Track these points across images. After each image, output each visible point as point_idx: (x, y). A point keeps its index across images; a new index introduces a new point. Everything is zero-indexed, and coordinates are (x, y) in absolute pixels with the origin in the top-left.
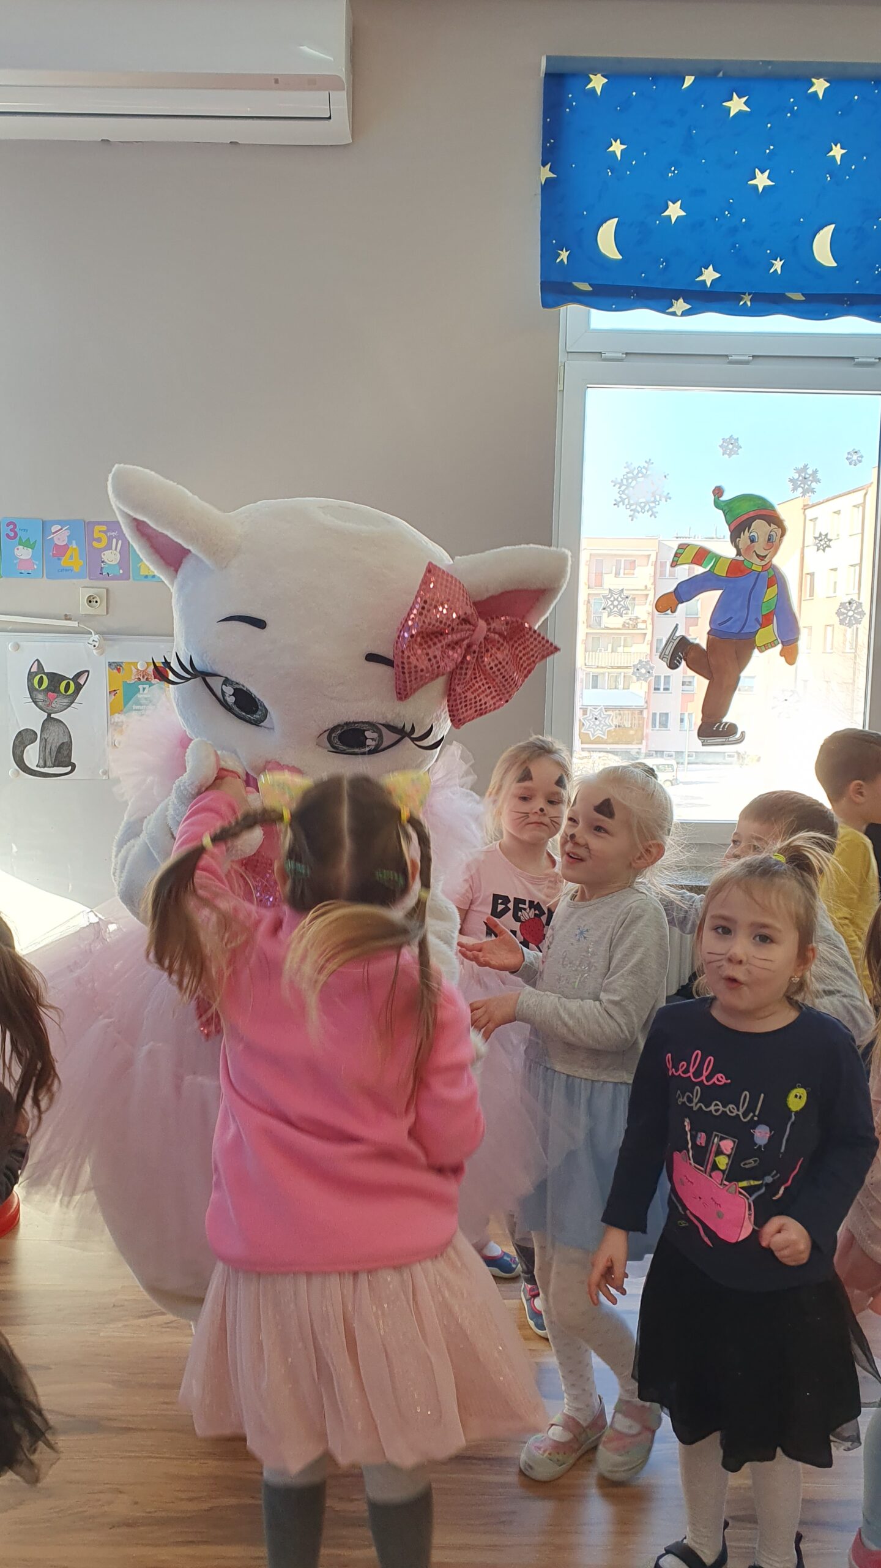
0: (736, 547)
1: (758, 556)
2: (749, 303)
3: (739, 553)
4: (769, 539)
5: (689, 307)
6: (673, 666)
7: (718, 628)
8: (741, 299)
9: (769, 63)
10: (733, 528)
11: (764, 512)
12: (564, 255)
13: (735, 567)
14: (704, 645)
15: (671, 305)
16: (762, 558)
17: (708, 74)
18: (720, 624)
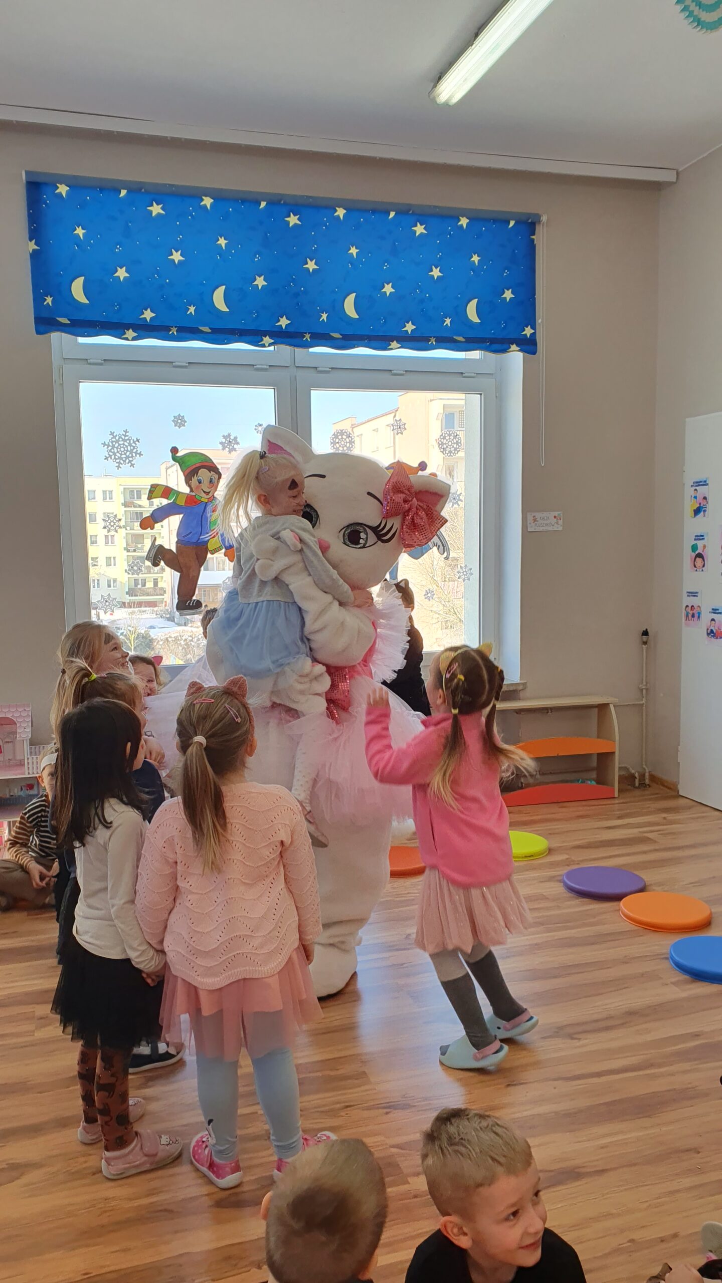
0: (190, 486)
1: (204, 492)
2: (175, 333)
3: (191, 490)
4: (210, 482)
5: (136, 334)
6: (155, 564)
7: (183, 539)
8: (170, 330)
9: (173, 186)
10: (186, 474)
11: (206, 464)
12: (49, 300)
13: (191, 500)
14: (174, 549)
15: (125, 333)
16: (207, 493)
17: (136, 189)
18: (184, 537)
